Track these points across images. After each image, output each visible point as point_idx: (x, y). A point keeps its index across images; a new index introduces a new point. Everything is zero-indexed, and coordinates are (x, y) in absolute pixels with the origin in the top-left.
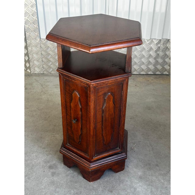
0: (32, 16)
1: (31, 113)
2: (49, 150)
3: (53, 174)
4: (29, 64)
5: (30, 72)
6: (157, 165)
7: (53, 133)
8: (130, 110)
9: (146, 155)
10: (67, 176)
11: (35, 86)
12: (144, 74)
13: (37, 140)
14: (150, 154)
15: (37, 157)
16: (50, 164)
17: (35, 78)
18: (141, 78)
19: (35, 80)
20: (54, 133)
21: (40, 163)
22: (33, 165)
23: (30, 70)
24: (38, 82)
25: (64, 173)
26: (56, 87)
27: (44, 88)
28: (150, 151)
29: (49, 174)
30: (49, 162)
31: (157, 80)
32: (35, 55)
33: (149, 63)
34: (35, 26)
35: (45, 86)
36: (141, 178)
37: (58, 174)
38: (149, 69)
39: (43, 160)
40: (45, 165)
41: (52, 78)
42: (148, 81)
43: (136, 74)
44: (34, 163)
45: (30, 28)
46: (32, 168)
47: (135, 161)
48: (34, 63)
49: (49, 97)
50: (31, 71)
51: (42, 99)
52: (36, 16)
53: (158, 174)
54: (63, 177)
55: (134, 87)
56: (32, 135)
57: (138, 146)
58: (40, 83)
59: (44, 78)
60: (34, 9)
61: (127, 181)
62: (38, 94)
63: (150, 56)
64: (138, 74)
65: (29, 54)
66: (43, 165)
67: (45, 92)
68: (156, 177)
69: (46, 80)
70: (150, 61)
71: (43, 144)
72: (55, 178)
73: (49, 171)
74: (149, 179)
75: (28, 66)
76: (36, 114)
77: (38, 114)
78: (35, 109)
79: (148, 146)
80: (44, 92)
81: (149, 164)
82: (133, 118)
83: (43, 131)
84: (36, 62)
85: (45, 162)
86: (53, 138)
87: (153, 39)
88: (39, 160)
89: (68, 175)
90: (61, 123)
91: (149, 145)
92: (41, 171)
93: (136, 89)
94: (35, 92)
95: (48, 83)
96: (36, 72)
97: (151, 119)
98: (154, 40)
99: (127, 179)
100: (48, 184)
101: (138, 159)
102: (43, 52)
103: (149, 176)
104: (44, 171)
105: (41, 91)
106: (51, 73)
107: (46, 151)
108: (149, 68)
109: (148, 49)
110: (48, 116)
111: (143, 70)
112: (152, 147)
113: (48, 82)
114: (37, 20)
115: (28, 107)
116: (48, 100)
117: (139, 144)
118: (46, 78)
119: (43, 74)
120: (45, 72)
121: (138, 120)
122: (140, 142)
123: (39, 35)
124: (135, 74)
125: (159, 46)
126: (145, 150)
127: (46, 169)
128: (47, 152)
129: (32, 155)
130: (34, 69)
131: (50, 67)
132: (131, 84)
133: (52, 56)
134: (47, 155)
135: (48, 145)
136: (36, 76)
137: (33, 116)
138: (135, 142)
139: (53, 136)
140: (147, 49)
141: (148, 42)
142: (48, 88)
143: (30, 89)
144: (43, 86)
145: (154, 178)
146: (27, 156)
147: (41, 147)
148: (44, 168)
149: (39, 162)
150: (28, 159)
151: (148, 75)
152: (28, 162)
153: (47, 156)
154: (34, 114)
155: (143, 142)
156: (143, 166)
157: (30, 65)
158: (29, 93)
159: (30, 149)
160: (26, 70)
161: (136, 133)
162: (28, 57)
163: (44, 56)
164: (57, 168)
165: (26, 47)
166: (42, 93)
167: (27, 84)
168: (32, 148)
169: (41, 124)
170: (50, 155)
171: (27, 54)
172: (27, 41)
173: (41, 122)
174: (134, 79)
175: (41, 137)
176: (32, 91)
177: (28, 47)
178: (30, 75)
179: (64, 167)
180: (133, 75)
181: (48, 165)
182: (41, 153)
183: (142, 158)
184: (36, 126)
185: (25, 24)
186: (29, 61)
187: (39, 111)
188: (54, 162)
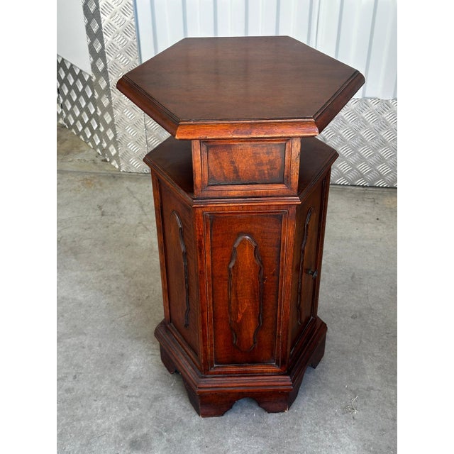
0: (124, 35)
1: (105, 284)
2: (137, 394)
4: (117, 149)
5: (117, 167)
8: (355, 291)
9: (383, 430)
11: (125, 208)
13: (112, 363)
15: (105, 410)
16: (134, 433)
17: (127, 184)
19: (128, 190)
20: (154, 346)
21: (109, 429)
22: (92, 435)
23: (119, 164)
24: (135, 197)
27: (146, 215)
30: (131, 429)
32: (129, 130)
34: (131, 58)
35: (149, 210)
39: (117, 420)
40: (121, 436)
43: (382, 187)
44: (94, 429)
45: (118, 63)
46: (89, 443)
47: (351, 447)
48: (127, 147)
51: (137, 245)
52: (134, 35)
55: (372, 223)
56: (100, 345)
57: (365, 404)
58: (139, 201)
60: (130, 17)
62: (128, 232)
64: (386, 187)
65: (116, 127)
66: (118, 436)
67: (148, 227)
75: (113, 154)
76: (118, 288)
77: (123, 286)
78: (118, 272)
82: (361, 316)
83: (129, 337)
84: (131, 146)
85: (123, 428)
86: (149, 358)
88: (108, 419)
93: (378, 230)
94: (124, 225)
96: (132, 170)
101: (361, 440)
102: (149, 123)
105: (138, 222)
107: (128, 396)
110: (146, 295)
114: (136, 44)
115: (100, 264)
117: (368, 396)
121: (372, 324)
122: (372, 389)
124: (379, 187)
126: (382, 416)
127: (123, 449)
128: (131, 400)
129: (95, 404)
130: (128, 162)
132: (366, 213)
134: (130, 409)
135: (134, 378)
136: (131, 178)
137: (110, 293)
138: (357, 389)
139: (150, 353)
143: (113, 215)
144: (145, 209)
146: (82, 406)
147: (117, 383)
148: (119, 444)
149: (107, 427)
150: (83, 416)
152: (82, 423)
153: (128, 411)
154: (114, 286)
155: (380, 390)
157: (118, 151)
158: (108, 227)
159: (91, 388)
160: (110, 162)
161: (365, 362)
162: (114, 131)
163: (151, 131)
164: (151, 449)
165: (110, 109)
166: (138, 228)
167: (106, 201)
168: (95, 383)
169: (126, 317)
170: (137, 409)
171: (112, 126)
172: (110, 94)
173: (127, 309)
174: (374, 201)
175: (122, 355)
176: (117, 220)
177: (114, 110)
178: (116, 176)
179: (167, 448)
180: (374, 189)
181: (128, 439)
182: (117, 400)
183: (372, 438)
184: (113, 321)
185: (107, 55)
186: (115, 142)
187: (125, 278)
188: (145, 430)
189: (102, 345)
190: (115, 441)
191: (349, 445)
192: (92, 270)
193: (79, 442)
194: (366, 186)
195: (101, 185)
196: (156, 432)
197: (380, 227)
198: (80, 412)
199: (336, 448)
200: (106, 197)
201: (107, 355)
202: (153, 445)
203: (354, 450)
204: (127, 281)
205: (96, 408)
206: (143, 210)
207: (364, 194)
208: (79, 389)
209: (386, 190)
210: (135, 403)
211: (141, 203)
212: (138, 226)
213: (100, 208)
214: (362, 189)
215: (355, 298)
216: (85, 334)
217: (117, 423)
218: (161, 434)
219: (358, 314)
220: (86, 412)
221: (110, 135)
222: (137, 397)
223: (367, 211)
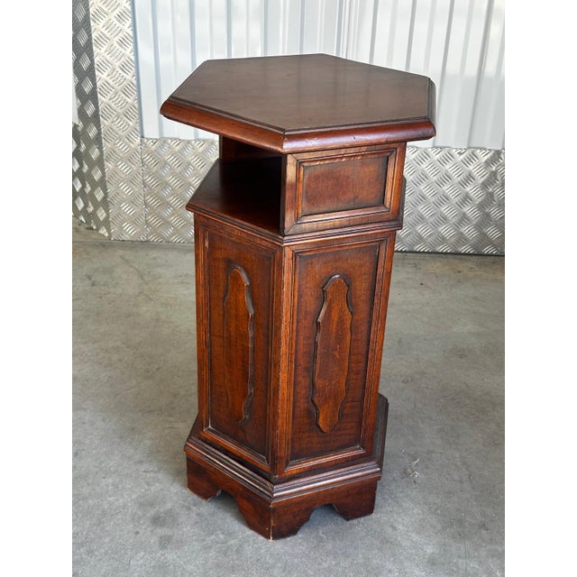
0: (121, 71)
1: (104, 357)
2: (156, 469)
3: (165, 542)
4: (107, 211)
5: (107, 235)
6: (483, 526)
7: (170, 416)
8: (403, 356)
9: (450, 493)
10: (207, 548)
11: (120, 277)
12: (446, 253)
13: (121, 438)
14: (462, 491)
15: (117, 487)
16: (156, 509)
17: (120, 252)
18: (438, 264)
19: (123, 258)
20: (171, 419)
21: (125, 506)
22: (104, 513)
23: (109, 230)
24: (131, 266)
25: (196, 540)
26: (182, 283)
27: (147, 284)
28: (462, 483)
29: (152, 541)
30: (152, 505)
31: (485, 271)
32: (124, 187)
33: (464, 218)
34: (128, 99)
35: (150, 279)
36: (432, 562)
37: (180, 543)
38: (461, 238)
39: (134, 496)
40: (140, 513)
41: (172, 256)
42: (459, 272)
43: (424, 252)
44: (106, 507)
45: (112, 105)
46: (100, 523)
47: (415, 511)
48: (120, 209)
49: (160, 310)
50: (110, 234)
51: (139, 315)
52: (133, 72)
53: (485, 553)
54: (193, 552)
55: (415, 288)
56: (104, 420)
57: (427, 467)
58: (137, 270)
59: (147, 255)
60: (129, 50)
61: (390, 571)
62: (127, 302)
63: (466, 198)
64: (428, 252)
65: (108, 184)
66: (136, 513)
67: (151, 296)
68: (481, 562)
69: (154, 258)
70: (464, 214)
71: (136, 449)
72: (171, 556)
73: (152, 532)
74: (457, 567)
75: (101, 219)
76: (120, 360)
77: (126, 358)
78: (119, 343)
79: (456, 466)
80: (145, 295)
81: (461, 522)
82: (412, 380)
83: (140, 411)
84: (125, 207)
85: (141, 505)
86: (167, 432)
87: (477, 148)
88: (122, 496)
89: (210, 547)
90: (195, 388)
91: (459, 463)
92: (129, 532)
93: (423, 294)
94: (121, 295)
95: (159, 270)
96: (126, 237)
97: (467, 386)
98: (479, 151)
99: (389, 565)
100: (148, 572)
101: (425, 503)
102: (148, 179)
103: (459, 557)
104: (137, 533)
105: (138, 292)
106: (169, 242)
107: (144, 472)
108: (462, 234)
109: (459, 179)
110: (156, 367)
111: (443, 240)
112: (467, 470)
113: (160, 266)
114: (135, 82)
115: (95, 336)
116: (158, 320)
117: (430, 459)
118: (154, 254)
119: (146, 244)
120: (152, 238)
122: (433, 452)
123: (138, 128)
124: (419, 252)
125: (494, 169)
126: (447, 479)
127: (144, 527)
128: (148, 475)
129: (104, 482)
130: (121, 228)
131: (167, 223)
132: (408, 278)
133: (173, 189)
134: (148, 484)
135: (151, 452)
136: (125, 247)
137: (111, 365)
138: (416, 453)
139: (168, 426)
140: (457, 179)
141: (462, 157)
142: (160, 284)
143: (106, 285)
144: (146, 278)
145: (474, 564)
146: (88, 484)
147: (130, 458)
148: (138, 522)
149: (121, 504)
150: (90, 495)
151: (458, 256)
152: (90, 501)
153: (146, 487)
154: (115, 357)
155: (441, 453)
156: (439, 527)
157: (108, 215)
158: (101, 298)
159: (97, 465)
160: (97, 230)
161: (421, 426)
162: (105, 190)
163: (150, 188)
164: (178, 525)
165: (100, 163)
166: (139, 298)
167: (96, 270)
168: (102, 459)
169: (134, 390)
170: (157, 484)
171: (102, 183)
172: (102, 143)
173: (134, 382)
174: (416, 266)
175: (133, 429)
176: (112, 290)
177: (105, 163)
178: (106, 245)
179: (198, 522)
180: (414, 254)
181: (148, 515)
182: (131, 476)
183: (438, 501)
184: (118, 395)
185: (99, 95)
186: (105, 203)
187: (128, 350)
188: (169, 506)
189: (107, 420)
190: (133, 519)
191: (413, 509)
192: (85, 343)
193: (88, 522)
194: (405, 252)
195: (88, 254)
196: (183, 506)
197: (425, 292)
198: (86, 491)
199: (398, 513)
200: (96, 267)
201: (114, 430)
202: (180, 520)
203: (419, 514)
204: (132, 352)
205: (106, 485)
206: (142, 279)
207: (404, 259)
208: (82, 467)
209: (427, 255)
210: (154, 478)
211: (139, 272)
212: (138, 296)
213: (89, 278)
214: (400, 254)
215: (404, 362)
216: (85, 409)
217: (134, 500)
218: (189, 509)
219: (409, 379)
220: (93, 489)
221: (99, 195)
222: (155, 472)
223: (410, 276)
